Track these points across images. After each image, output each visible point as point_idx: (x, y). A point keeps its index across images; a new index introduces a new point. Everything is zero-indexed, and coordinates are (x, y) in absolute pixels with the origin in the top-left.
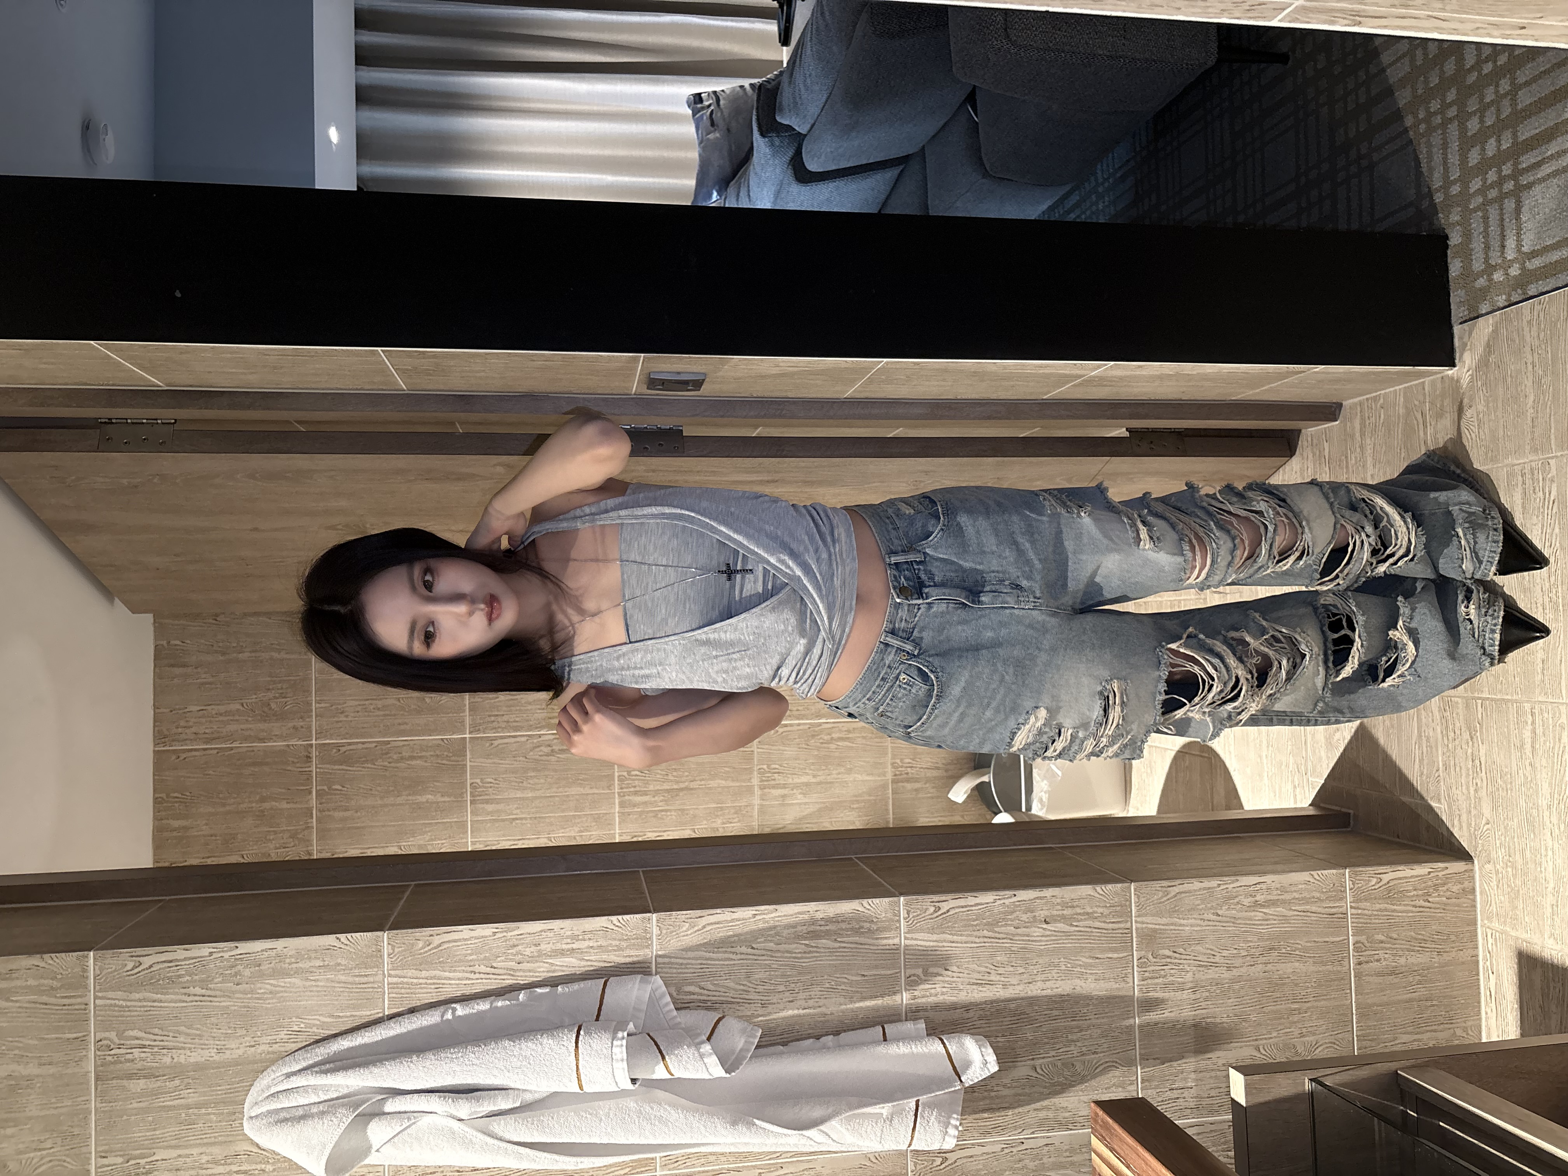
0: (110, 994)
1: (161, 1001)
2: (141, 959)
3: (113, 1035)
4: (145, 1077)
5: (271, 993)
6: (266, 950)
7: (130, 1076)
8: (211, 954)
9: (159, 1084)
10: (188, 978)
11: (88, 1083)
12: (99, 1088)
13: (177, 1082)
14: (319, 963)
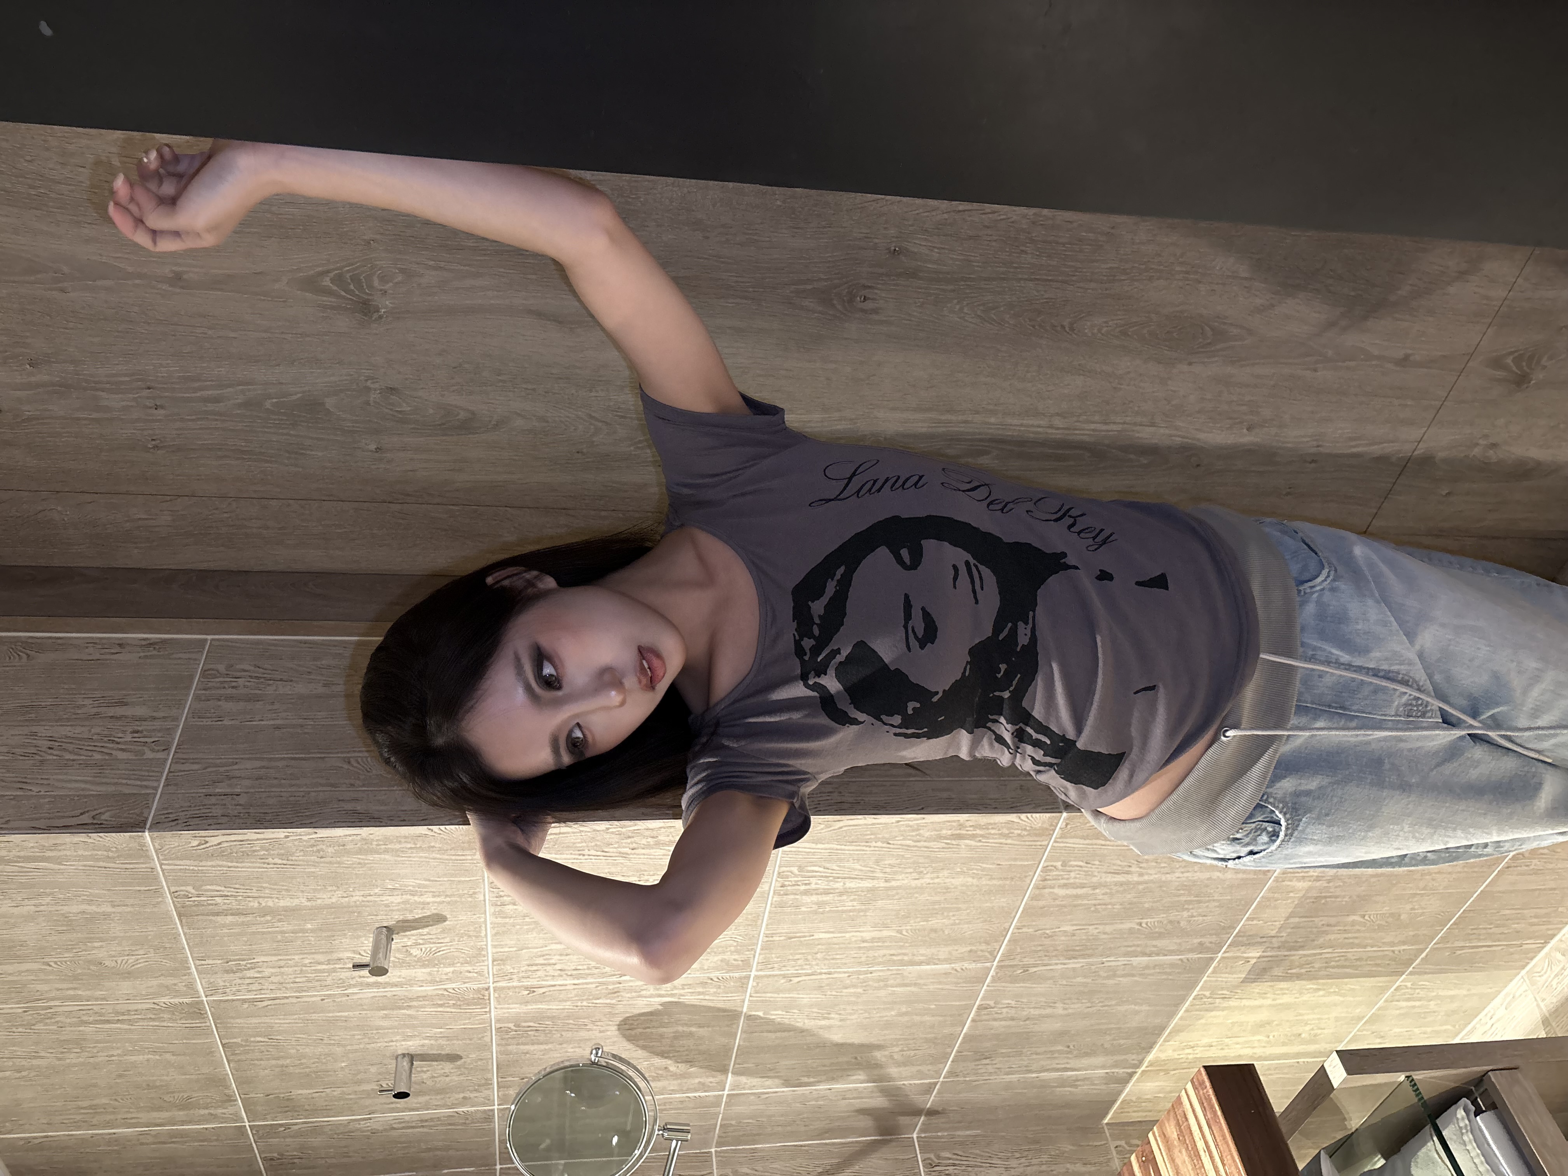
0: (178, 862)
1: (237, 867)
2: (207, 839)
3: (190, 889)
4: (232, 914)
5: (359, 863)
6: (350, 836)
7: (217, 914)
8: (287, 837)
9: (248, 919)
10: (262, 853)
11: (171, 917)
12: (184, 921)
13: (269, 918)
14: (409, 846)
